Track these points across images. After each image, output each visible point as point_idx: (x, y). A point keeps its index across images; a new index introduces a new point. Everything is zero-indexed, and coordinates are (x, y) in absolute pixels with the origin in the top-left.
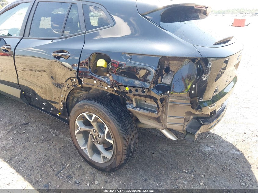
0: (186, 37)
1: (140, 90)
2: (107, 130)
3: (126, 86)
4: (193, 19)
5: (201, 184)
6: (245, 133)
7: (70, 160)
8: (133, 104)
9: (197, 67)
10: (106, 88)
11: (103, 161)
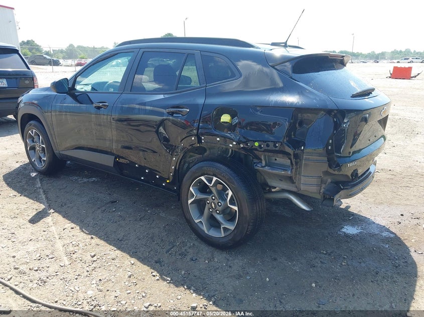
0: (321, 88)
1: (271, 144)
2: (230, 193)
3: (256, 141)
4: (328, 70)
5: (343, 264)
6: (402, 215)
7: (179, 238)
8: (261, 162)
9: (334, 120)
10: (231, 145)
11: (224, 233)
